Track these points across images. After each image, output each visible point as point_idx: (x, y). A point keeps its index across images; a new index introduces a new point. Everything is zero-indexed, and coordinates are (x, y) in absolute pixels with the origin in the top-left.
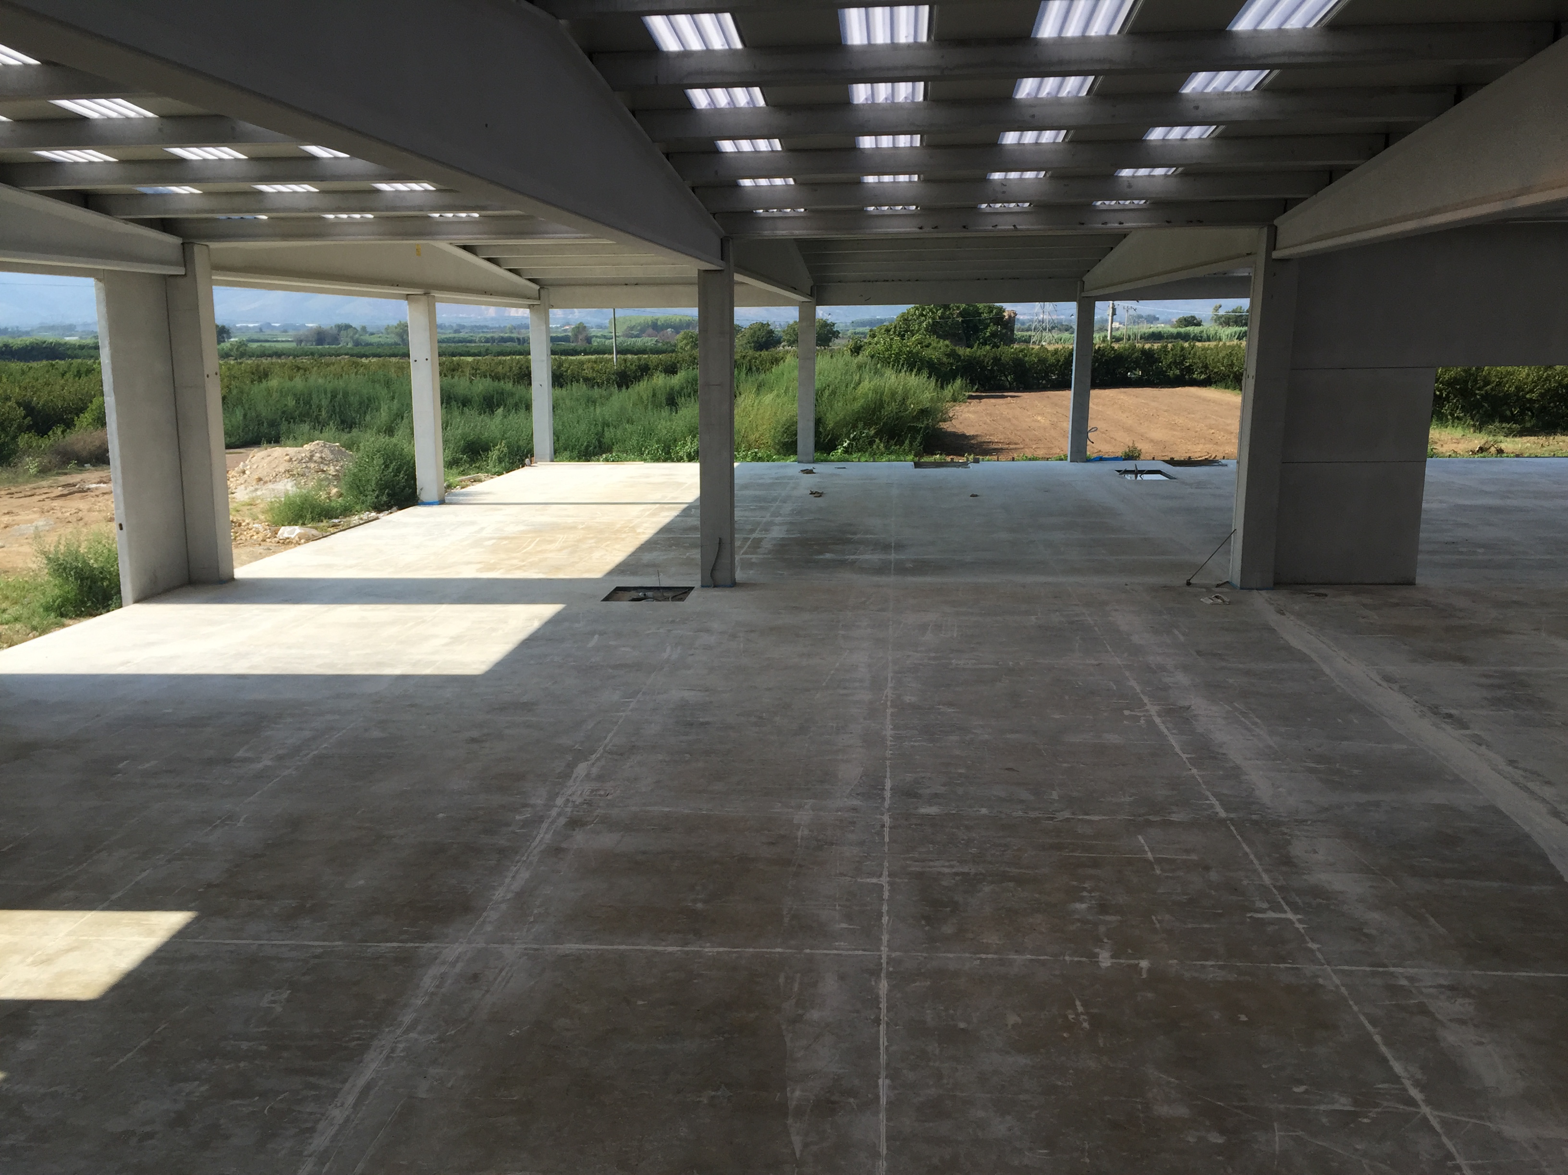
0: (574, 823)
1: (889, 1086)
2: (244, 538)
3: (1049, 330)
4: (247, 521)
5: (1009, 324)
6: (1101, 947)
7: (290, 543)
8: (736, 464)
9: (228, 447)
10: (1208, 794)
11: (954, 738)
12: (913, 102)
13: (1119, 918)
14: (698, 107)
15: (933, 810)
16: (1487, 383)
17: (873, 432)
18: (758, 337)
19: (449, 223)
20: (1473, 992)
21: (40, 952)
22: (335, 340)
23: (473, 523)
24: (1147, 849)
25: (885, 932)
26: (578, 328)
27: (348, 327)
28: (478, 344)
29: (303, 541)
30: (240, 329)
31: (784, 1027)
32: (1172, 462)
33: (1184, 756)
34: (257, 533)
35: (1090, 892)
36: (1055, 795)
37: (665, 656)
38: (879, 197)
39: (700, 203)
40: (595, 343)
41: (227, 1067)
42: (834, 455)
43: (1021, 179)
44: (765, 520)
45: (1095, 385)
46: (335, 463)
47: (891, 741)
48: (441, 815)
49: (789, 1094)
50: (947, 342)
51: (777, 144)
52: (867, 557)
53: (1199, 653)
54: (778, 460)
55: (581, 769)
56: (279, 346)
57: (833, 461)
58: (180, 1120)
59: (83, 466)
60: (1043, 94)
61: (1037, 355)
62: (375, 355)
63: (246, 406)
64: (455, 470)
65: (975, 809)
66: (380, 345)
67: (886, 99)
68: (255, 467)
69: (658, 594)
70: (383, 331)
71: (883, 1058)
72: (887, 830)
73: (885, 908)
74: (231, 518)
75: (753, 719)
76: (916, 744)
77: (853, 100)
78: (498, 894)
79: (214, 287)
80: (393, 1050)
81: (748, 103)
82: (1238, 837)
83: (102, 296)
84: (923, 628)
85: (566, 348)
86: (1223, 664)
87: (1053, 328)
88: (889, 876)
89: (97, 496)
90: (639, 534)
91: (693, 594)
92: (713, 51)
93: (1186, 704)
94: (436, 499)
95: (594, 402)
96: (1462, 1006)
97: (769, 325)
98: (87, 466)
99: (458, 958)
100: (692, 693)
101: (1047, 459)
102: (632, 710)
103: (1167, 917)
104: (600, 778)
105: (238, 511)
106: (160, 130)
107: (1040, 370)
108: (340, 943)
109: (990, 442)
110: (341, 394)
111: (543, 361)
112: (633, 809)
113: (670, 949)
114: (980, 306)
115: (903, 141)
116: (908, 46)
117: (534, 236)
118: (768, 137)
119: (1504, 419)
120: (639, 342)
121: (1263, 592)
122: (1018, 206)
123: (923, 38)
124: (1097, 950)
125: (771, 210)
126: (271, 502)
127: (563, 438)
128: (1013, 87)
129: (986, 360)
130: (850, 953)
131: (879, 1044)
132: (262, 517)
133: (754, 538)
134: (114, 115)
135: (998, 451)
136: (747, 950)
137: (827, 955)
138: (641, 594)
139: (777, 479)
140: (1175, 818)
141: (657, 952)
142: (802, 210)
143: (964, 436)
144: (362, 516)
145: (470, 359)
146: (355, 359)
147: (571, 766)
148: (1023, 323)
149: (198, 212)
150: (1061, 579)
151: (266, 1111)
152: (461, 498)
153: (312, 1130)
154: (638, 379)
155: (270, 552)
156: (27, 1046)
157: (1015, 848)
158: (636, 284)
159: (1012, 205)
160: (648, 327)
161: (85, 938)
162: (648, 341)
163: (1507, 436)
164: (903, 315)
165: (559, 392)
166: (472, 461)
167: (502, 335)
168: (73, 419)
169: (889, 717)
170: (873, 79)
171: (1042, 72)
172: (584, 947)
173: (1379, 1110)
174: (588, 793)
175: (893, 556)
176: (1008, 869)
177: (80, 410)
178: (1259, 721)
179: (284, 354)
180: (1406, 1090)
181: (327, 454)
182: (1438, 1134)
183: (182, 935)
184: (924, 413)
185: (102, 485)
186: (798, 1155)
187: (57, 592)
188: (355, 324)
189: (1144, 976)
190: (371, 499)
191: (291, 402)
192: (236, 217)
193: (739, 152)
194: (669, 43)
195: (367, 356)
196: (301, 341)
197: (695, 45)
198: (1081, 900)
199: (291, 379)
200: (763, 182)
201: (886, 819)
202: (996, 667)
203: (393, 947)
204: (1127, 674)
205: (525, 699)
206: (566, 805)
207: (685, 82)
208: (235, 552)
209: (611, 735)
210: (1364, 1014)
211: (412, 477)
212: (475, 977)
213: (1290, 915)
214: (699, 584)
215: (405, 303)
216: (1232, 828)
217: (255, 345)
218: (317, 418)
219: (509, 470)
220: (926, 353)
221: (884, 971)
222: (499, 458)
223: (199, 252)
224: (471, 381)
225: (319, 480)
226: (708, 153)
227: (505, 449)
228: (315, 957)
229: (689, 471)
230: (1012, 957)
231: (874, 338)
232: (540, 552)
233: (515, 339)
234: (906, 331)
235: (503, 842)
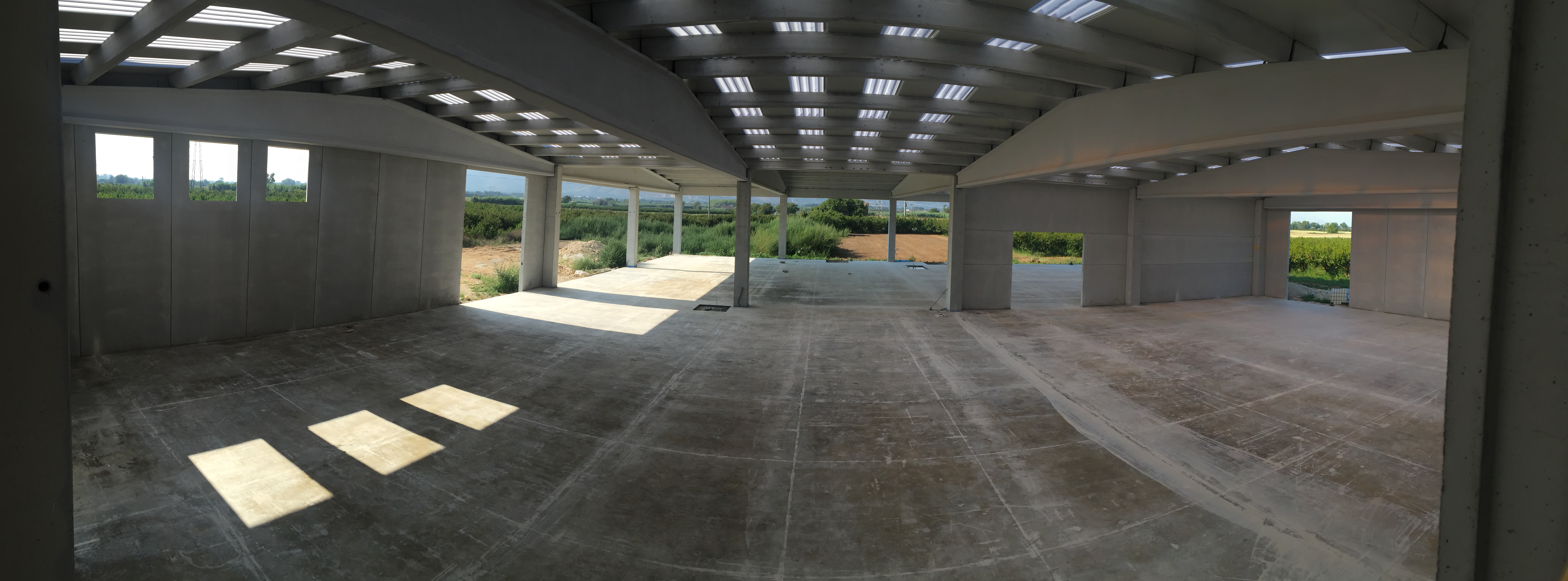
0: (669, 398)
1: (791, 518)
2: (563, 273)
3: (881, 211)
4: (565, 267)
5: (866, 207)
6: (887, 455)
7: (579, 276)
8: (751, 260)
9: (562, 239)
10: (934, 391)
11: (834, 370)
12: (819, 117)
13: (896, 443)
14: (736, 116)
15: (822, 401)
16: (1034, 238)
17: (810, 248)
18: (766, 209)
19: (645, 160)
20: (1025, 457)
22: (606, 204)
23: (646, 275)
24: (909, 414)
25: (796, 452)
26: (697, 203)
27: (611, 199)
28: (657, 208)
29: (583, 276)
30: (573, 197)
31: (748, 491)
32: (927, 263)
33: (925, 376)
34: (568, 271)
35: (885, 433)
36: (873, 394)
37: (716, 333)
38: (808, 154)
39: (738, 154)
40: (703, 209)
41: (516, 467)
42: (794, 256)
43: (862, 150)
44: (763, 281)
45: (898, 232)
46: (598, 248)
47: (807, 372)
48: (615, 387)
49: (747, 521)
50: (841, 214)
51: (768, 131)
52: (804, 297)
53: (934, 336)
54: (771, 257)
55: (675, 376)
56: (587, 204)
57: (793, 259)
58: (495, 482)
59: (515, 242)
61: (877, 220)
62: (619, 210)
63: (571, 226)
64: (642, 255)
65: (840, 400)
66: (621, 206)
67: (809, 115)
68: (570, 247)
69: (716, 308)
70: (623, 201)
71: (789, 506)
72: (801, 409)
73: (797, 442)
74: (559, 265)
75: (750, 361)
76: (817, 373)
78: (633, 423)
79: (562, 182)
80: (579, 477)
81: (756, 114)
82: (944, 407)
83: (527, 183)
84: (824, 326)
85: (690, 210)
86: (942, 340)
88: (800, 429)
89: (516, 252)
90: (712, 284)
91: (730, 309)
92: (741, 92)
93: (927, 356)
94: (633, 265)
95: (699, 232)
96: (1021, 463)
99: (612, 446)
100: (726, 349)
101: (880, 261)
102: (699, 354)
103: (915, 441)
104: (682, 381)
105: (562, 263)
106: (550, 124)
107: (878, 226)
108: (566, 430)
109: (858, 253)
110: (605, 223)
111: (679, 215)
112: (694, 395)
113: (702, 455)
114: (855, 200)
115: (817, 132)
116: (816, 93)
117: (676, 166)
118: (764, 128)
119: (1040, 251)
120: (719, 209)
121: (958, 312)
122: (863, 161)
123: (823, 92)
124: (886, 457)
125: (766, 158)
126: (574, 261)
127: (685, 245)
128: (858, 113)
129: (857, 221)
130: (780, 461)
131: (788, 500)
132: (570, 266)
133: (758, 288)
134: (536, 118)
135: (861, 257)
136: (736, 457)
137: (770, 461)
138: (710, 308)
139: (770, 265)
140: (920, 401)
141: (696, 456)
142: (779, 158)
143: (847, 251)
144: (605, 269)
145: (653, 213)
146: (611, 211)
147: (671, 375)
148: (872, 207)
149: (560, 154)
150: (882, 307)
151: (526, 489)
152: (642, 265)
153: (541, 502)
154: (717, 223)
155: (571, 279)
157: (855, 416)
158: (716, 186)
159: (861, 160)
160: (723, 203)
162: (723, 209)
163: (1041, 257)
164: (824, 203)
165: (685, 227)
166: (649, 251)
167: (667, 204)
168: (514, 225)
169: (807, 362)
170: (803, 106)
171: (868, 108)
172: (667, 450)
173: (989, 509)
174: (676, 386)
175: (814, 297)
176: (851, 425)
177: (516, 222)
178: (954, 361)
180: (999, 499)
181: (596, 245)
182: (1010, 514)
183: (512, 415)
184: (831, 241)
185: (519, 249)
186: (748, 546)
187: (499, 283)
188: (614, 198)
189: (904, 466)
190: (609, 262)
191: (586, 225)
192: (573, 156)
193: (753, 134)
194: (725, 89)
195: (616, 210)
198: (881, 436)
199: (588, 217)
200: (763, 147)
201: (801, 405)
202: (853, 342)
203: (587, 436)
204: (906, 344)
205: (656, 346)
206: (666, 390)
207: (731, 105)
208: (558, 277)
209: (689, 363)
210: (986, 472)
211: (625, 256)
212: (618, 455)
213: (962, 436)
214: (733, 305)
215: (628, 190)
216: (942, 404)
217: (579, 204)
218: (595, 231)
219: (662, 256)
220: (833, 218)
221: (794, 469)
222: (659, 251)
223: (560, 169)
224: (652, 221)
225: (592, 254)
226: (741, 134)
227: (661, 248)
228: (556, 434)
229: (732, 260)
230: (850, 462)
231: (813, 210)
232: (670, 288)
233: (670, 206)
234: (825, 209)
235: (637, 402)
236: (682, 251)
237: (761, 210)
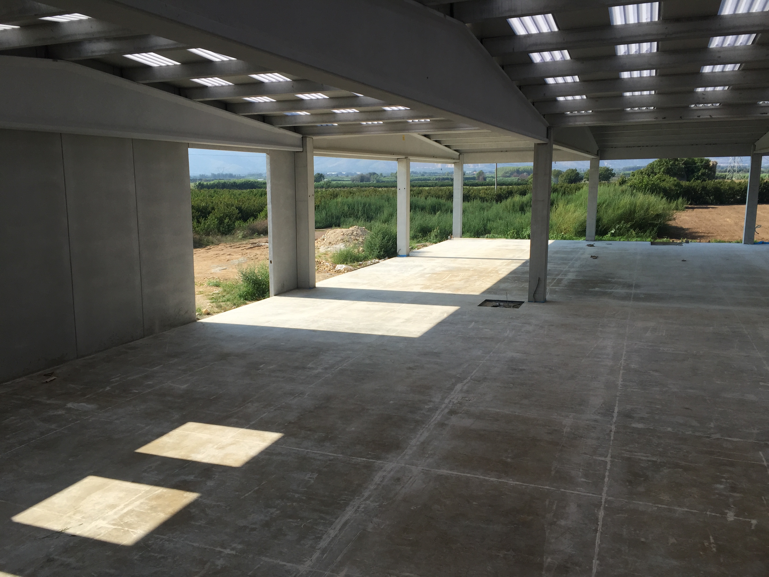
0: (452, 412)
1: (598, 564)
2: (321, 269)
3: (737, 172)
4: (323, 262)
5: (713, 168)
6: (729, 510)
7: (340, 272)
8: (550, 242)
9: (317, 228)
11: (656, 389)
12: (651, 53)
13: (742, 495)
14: (535, 62)
15: (640, 426)
17: (629, 226)
18: (570, 177)
19: (416, 124)
21: (220, 444)
22: (368, 180)
23: (421, 266)
24: (764, 459)
25: (605, 486)
26: (480, 173)
27: (374, 174)
28: (432, 181)
29: (346, 271)
30: (328, 175)
31: (546, 526)
34: (327, 267)
35: (726, 479)
36: (712, 425)
37: (506, 335)
38: (632, 103)
39: (536, 110)
40: (487, 180)
41: (288, 504)
42: (605, 237)
43: (714, 91)
44: (565, 269)
45: (761, 202)
46: (362, 236)
47: (621, 387)
48: (391, 402)
49: (544, 560)
50: (675, 178)
51: (577, 79)
52: (619, 291)
54: (576, 239)
55: (459, 387)
56: (344, 182)
57: (604, 240)
58: (267, 525)
59: (260, 235)
60: (726, 45)
61: (729, 185)
62: (384, 187)
63: (327, 210)
64: (415, 241)
65: (664, 428)
66: (388, 182)
67: (636, 52)
68: (328, 237)
69: (506, 304)
70: (390, 175)
71: (597, 550)
72: (612, 433)
73: (607, 473)
74: (316, 260)
75: (547, 370)
76: (634, 390)
77: (617, 53)
78: (413, 442)
79: (314, 157)
80: (359, 507)
81: (561, 58)
83: (269, 161)
84: (646, 329)
85: (473, 183)
87: (740, 171)
88: (611, 457)
89: (264, 248)
90: (500, 274)
91: (523, 305)
92: (543, 33)
94: (405, 254)
95: (484, 209)
97: (576, 170)
98: (262, 235)
99: (392, 469)
100: (518, 354)
101: (730, 242)
102: (486, 360)
104: (467, 392)
105: (320, 257)
106: (293, 86)
107: (730, 193)
108: (341, 455)
109: (697, 232)
110: (368, 204)
111: (459, 189)
112: (482, 408)
113: (492, 479)
114: (696, 159)
115: (646, 73)
116: (647, 24)
117: (456, 129)
118: (572, 75)
120: (509, 180)
122: (713, 105)
123: (656, 19)
124: (726, 511)
125: (574, 112)
126: (334, 253)
127: (467, 227)
128: (708, 42)
129: (698, 188)
130: (585, 494)
131: (595, 542)
132: (330, 260)
133: (558, 279)
134: (274, 80)
135: (701, 237)
136: (531, 485)
137: (573, 493)
138: (497, 304)
139: (573, 249)
141: (485, 480)
142: (591, 111)
143: (682, 229)
144: (372, 261)
145: (427, 188)
146: (376, 188)
147: (454, 385)
148: (723, 168)
149: (309, 123)
150: (731, 308)
151: (302, 526)
152: (416, 254)
153: (320, 538)
154: (507, 198)
155: (332, 275)
156: (210, 483)
157: (685, 451)
158: (506, 151)
159: (709, 105)
160: (515, 172)
161: (238, 440)
162: (514, 179)
164: (651, 165)
165: (467, 204)
166: (423, 236)
167: (443, 177)
168: (257, 214)
169: (621, 375)
170: (628, 41)
171: (725, 33)
172: (451, 473)
174: (460, 398)
175: (633, 291)
176: (679, 462)
177: (261, 211)
179: (346, 186)
181: (359, 232)
183: (276, 443)
184: (658, 216)
185: (267, 244)
187: (245, 289)
188: (378, 172)
189: (753, 528)
190: (376, 253)
191: (346, 208)
192: (325, 125)
193: (557, 83)
194: (520, 31)
195: (381, 187)
196: (354, 181)
197: (534, 31)
198: (721, 483)
199: (347, 198)
200: (570, 98)
201: (613, 428)
202: (686, 353)
203: (364, 460)
205: (435, 351)
206: (449, 403)
207: (528, 50)
208: (317, 275)
209: (475, 371)
211: (395, 243)
212: (398, 479)
214: (527, 300)
215: (396, 162)
217: (334, 182)
218: (357, 215)
219: (440, 241)
220: (662, 184)
221: (603, 506)
222: (436, 235)
223: (309, 141)
224: (426, 199)
225: (355, 244)
226: (541, 84)
227: (439, 231)
228: (330, 460)
229: (526, 244)
230: (675, 508)
231: (634, 176)
232: (451, 281)
233: (447, 179)
234: (652, 173)
235: (418, 418)
236: (463, 234)
237: (564, 178)
